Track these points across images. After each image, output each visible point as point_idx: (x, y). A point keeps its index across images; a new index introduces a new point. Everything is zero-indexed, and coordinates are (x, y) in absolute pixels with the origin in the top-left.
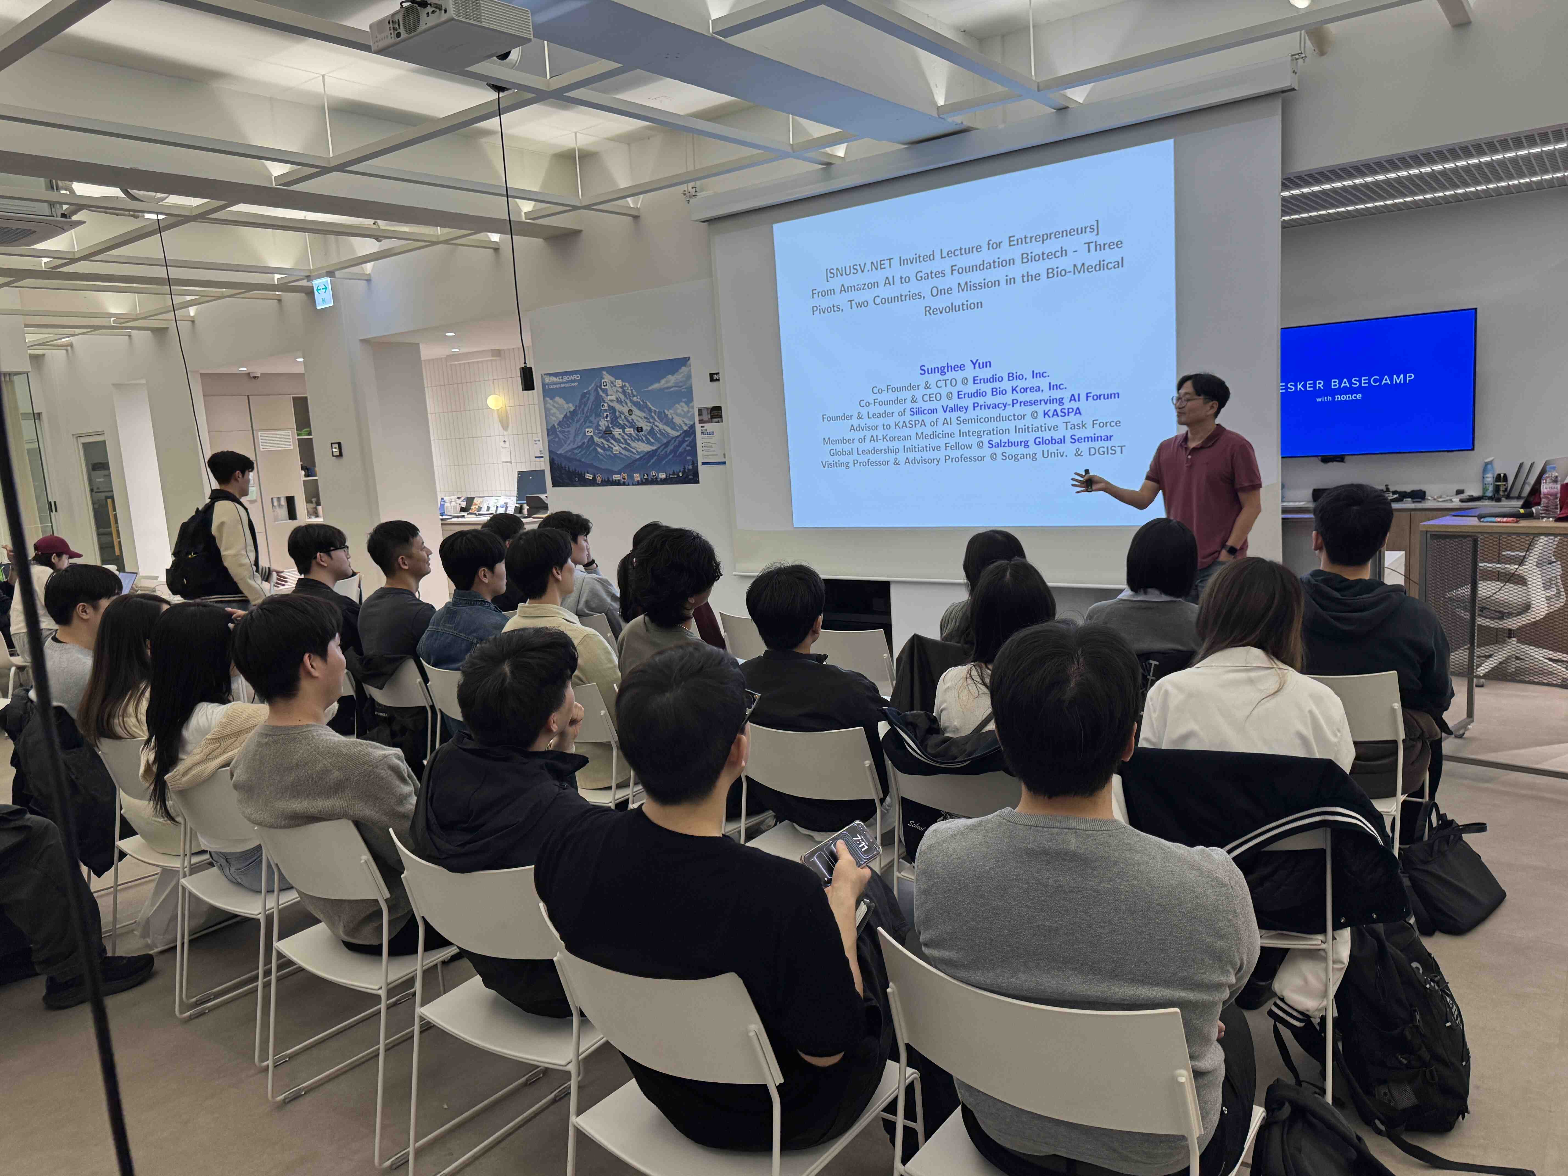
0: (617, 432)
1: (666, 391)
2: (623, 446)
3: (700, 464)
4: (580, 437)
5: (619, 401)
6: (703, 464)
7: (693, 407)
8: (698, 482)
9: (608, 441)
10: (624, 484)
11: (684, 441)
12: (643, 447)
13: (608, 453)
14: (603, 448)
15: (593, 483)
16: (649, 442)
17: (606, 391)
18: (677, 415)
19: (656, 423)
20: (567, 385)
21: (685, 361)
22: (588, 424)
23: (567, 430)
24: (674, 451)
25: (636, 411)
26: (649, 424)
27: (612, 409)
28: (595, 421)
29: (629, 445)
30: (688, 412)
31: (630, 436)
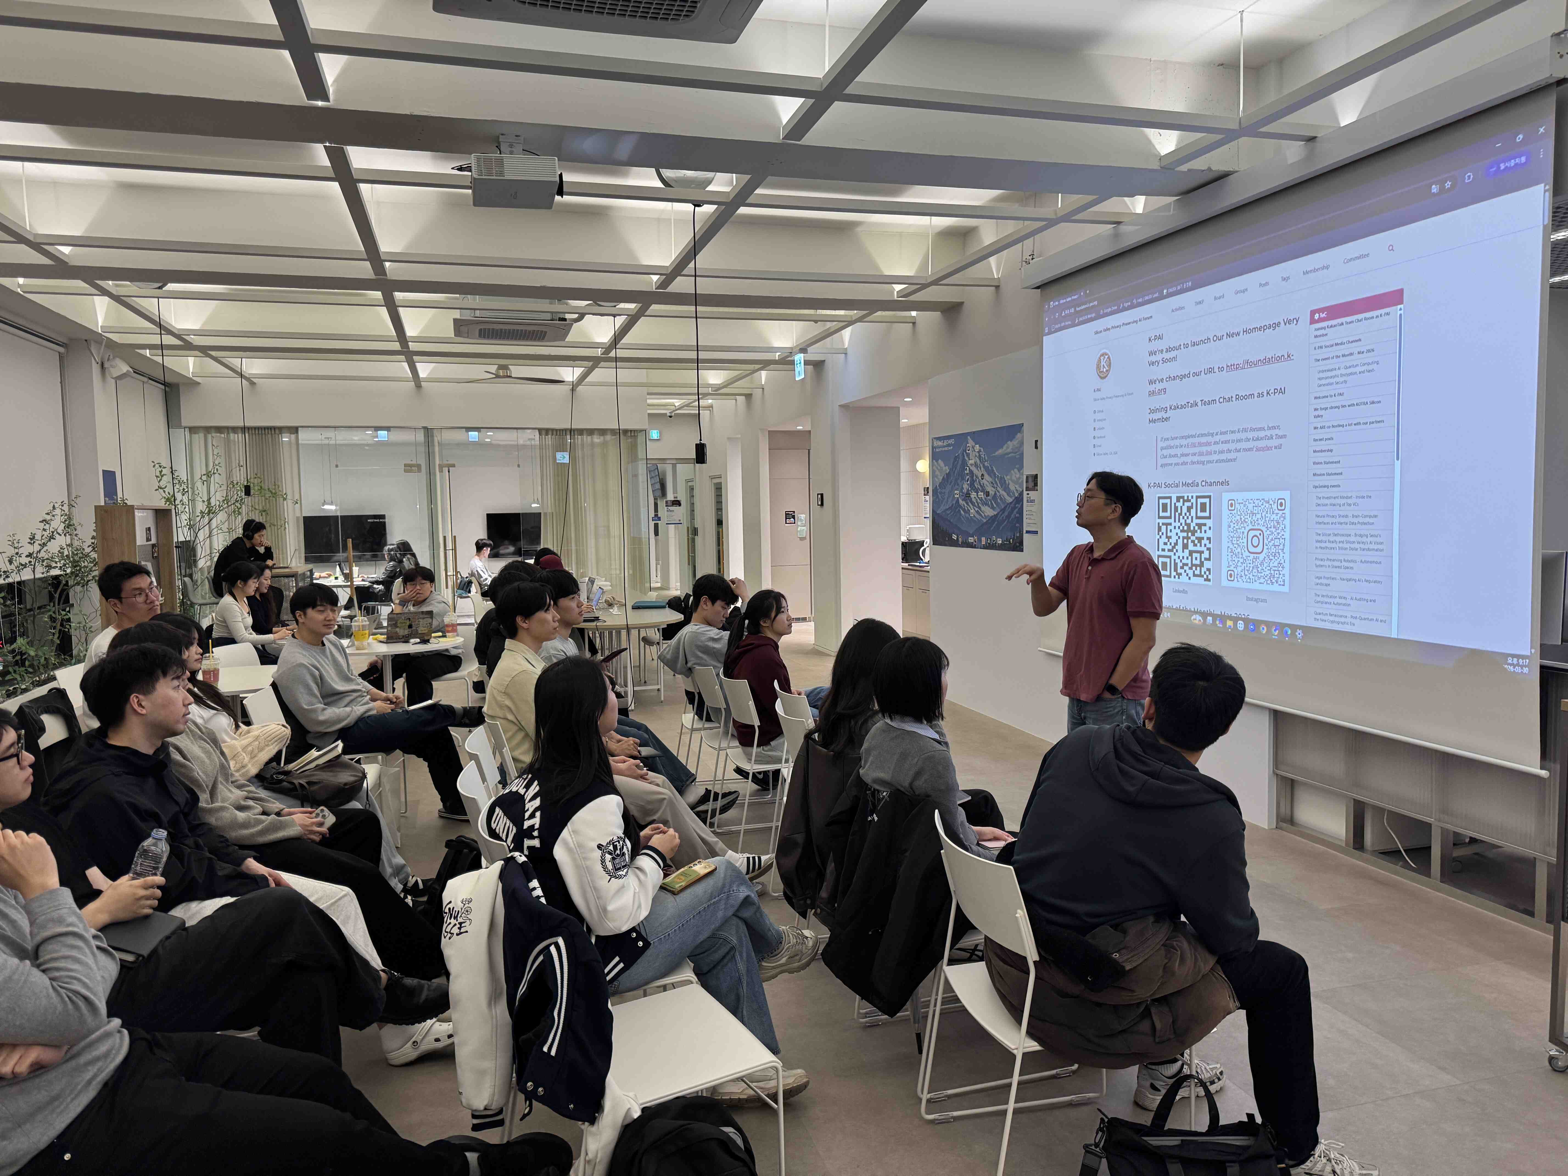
0: (973, 495)
1: (1007, 456)
2: (977, 509)
3: (1025, 532)
4: (951, 499)
5: (976, 465)
6: (1028, 532)
7: (1023, 475)
8: (1022, 550)
9: (967, 504)
10: (975, 547)
11: (1015, 508)
12: (989, 512)
13: (967, 515)
14: (964, 510)
15: (955, 544)
16: (993, 508)
17: (968, 455)
18: (1013, 481)
19: (998, 489)
20: (946, 449)
21: (1018, 428)
22: (956, 487)
23: (943, 491)
24: (1008, 516)
25: (986, 476)
26: (993, 489)
27: (972, 474)
28: (960, 484)
29: (980, 508)
30: (1019, 478)
31: (981, 499)
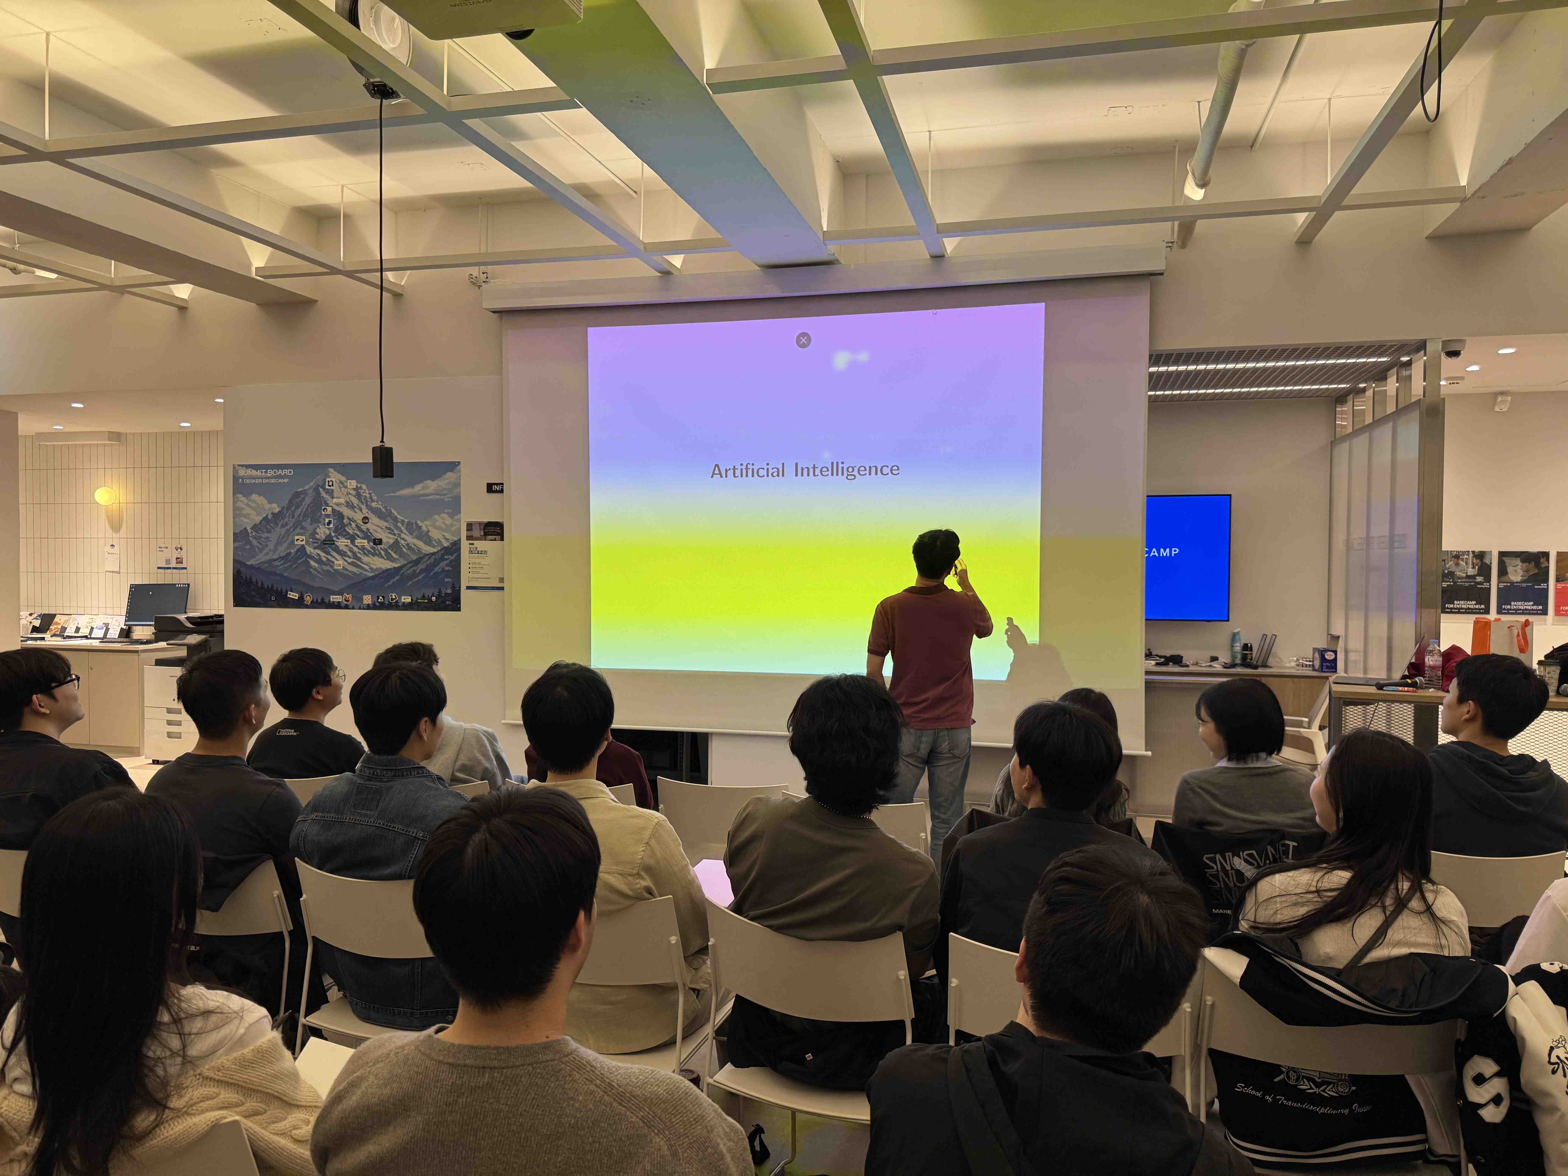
0: (342, 543)
1: (422, 498)
2: (350, 560)
3: (463, 588)
4: (285, 545)
5: (350, 505)
6: (468, 588)
7: (459, 520)
8: (459, 609)
9: (328, 553)
10: (346, 607)
11: (442, 559)
12: (381, 564)
13: (325, 568)
14: (319, 561)
15: (299, 604)
16: (389, 558)
17: (331, 493)
18: (435, 527)
19: (403, 535)
20: (273, 481)
21: (453, 466)
22: (298, 530)
23: (265, 535)
24: (428, 569)
25: (374, 519)
26: (392, 536)
27: (339, 516)
28: (310, 528)
29: (359, 559)
30: (452, 525)
31: (363, 548)
